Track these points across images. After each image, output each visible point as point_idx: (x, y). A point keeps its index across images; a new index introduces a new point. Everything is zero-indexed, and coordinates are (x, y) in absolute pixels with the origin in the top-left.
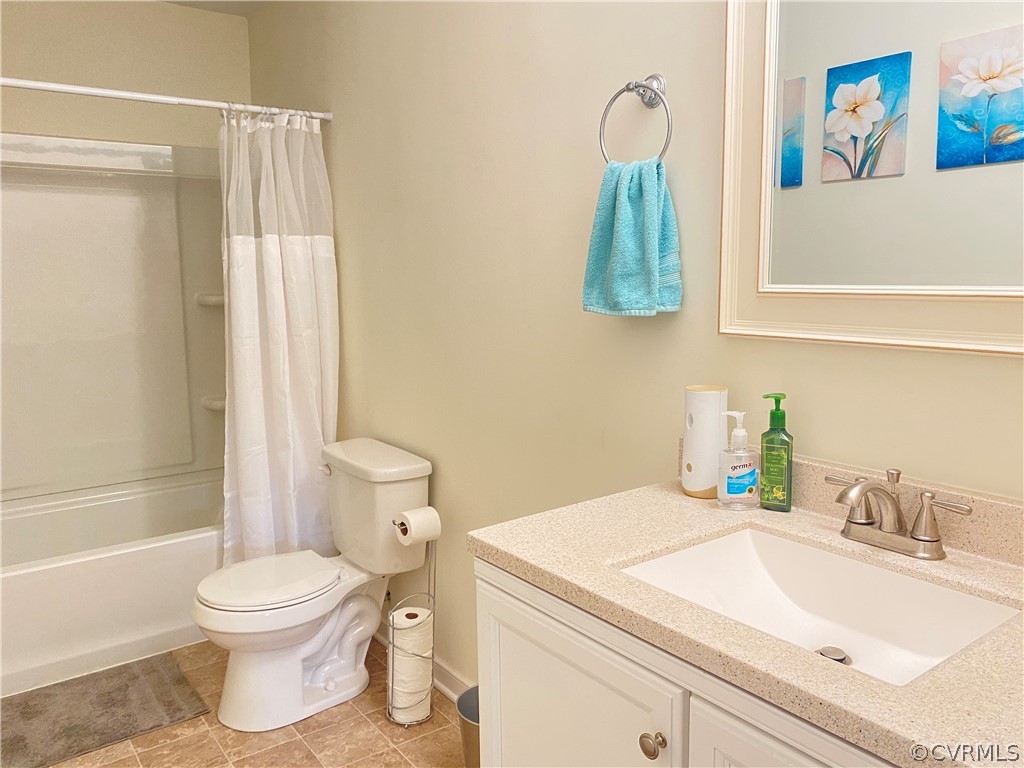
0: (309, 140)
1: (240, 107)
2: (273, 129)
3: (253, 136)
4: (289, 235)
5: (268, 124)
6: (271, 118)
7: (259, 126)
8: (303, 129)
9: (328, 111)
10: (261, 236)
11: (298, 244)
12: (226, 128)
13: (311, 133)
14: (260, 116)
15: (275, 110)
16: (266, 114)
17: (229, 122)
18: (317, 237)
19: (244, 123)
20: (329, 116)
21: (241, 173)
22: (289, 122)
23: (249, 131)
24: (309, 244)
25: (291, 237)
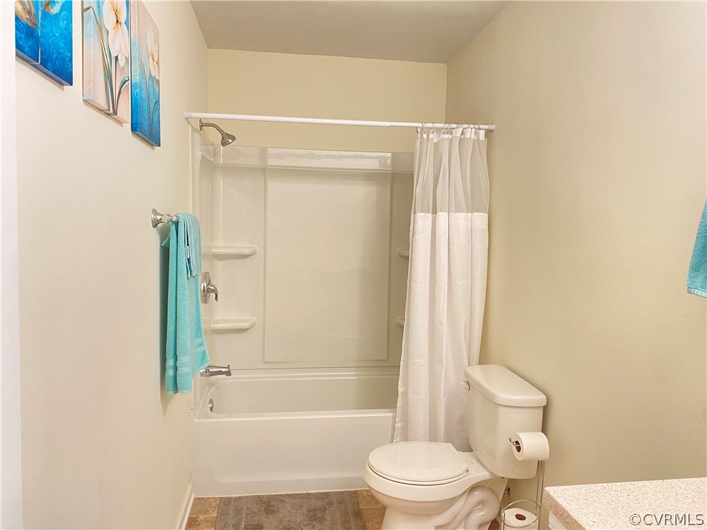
0: (476, 145)
1: (430, 125)
2: (452, 139)
3: (437, 145)
4: (455, 212)
5: (448, 136)
6: (450, 131)
7: (441, 138)
8: (472, 137)
9: (492, 124)
10: (436, 213)
11: (461, 219)
12: (419, 140)
13: (478, 140)
14: (443, 131)
15: (454, 126)
16: (447, 129)
17: (422, 136)
18: (475, 214)
19: (431, 136)
20: (493, 127)
21: (427, 170)
22: (463, 133)
23: (435, 141)
24: (470, 219)
25: (457, 214)
